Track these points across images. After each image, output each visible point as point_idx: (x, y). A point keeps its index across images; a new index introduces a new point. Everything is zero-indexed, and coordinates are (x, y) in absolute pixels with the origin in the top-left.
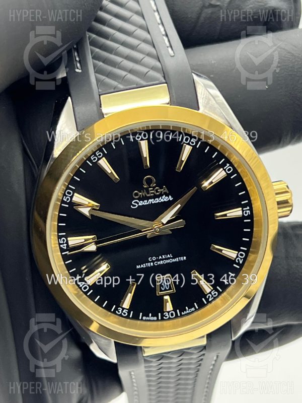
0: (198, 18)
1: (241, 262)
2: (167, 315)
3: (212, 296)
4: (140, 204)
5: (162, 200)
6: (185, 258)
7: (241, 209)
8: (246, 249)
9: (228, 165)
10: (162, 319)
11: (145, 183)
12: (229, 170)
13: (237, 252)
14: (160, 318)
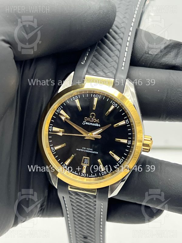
0: (142, 57)
1: (120, 163)
2: (82, 174)
3: (104, 174)
4: (86, 124)
5: (96, 125)
6: (97, 153)
7: (127, 140)
8: (124, 158)
9: (128, 120)
10: (80, 176)
11: (91, 115)
12: (127, 122)
13: (120, 158)
14: (79, 175)
